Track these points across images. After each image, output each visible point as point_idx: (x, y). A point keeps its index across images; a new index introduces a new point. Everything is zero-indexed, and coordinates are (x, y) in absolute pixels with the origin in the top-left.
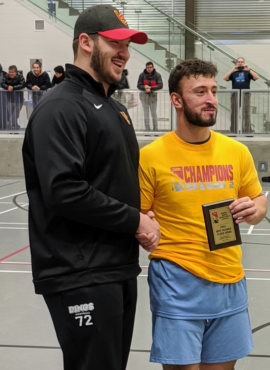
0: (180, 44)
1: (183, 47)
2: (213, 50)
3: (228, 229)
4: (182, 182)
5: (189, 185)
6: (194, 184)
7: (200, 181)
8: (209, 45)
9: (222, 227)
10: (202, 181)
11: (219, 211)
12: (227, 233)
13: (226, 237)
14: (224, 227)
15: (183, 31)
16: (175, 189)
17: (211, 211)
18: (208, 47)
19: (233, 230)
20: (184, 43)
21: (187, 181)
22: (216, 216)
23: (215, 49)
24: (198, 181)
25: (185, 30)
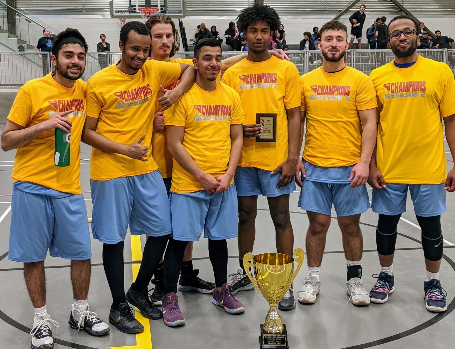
0: (3, 18)
1: (6, 20)
2: (30, 22)
3: (269, 131)
4: (314, 94)
5: (319, 96)
6: (322, 96)
7: (326, 95)
8: (27, 19)
9: (266, 129)
10: (327, 95)
11: (266, 119)
12: (268, 133)
13: (267, 135)
14: (267, 129)
15: (5, 7)
16: (310, 99)
17: (261, 118)
18: (26, 20)
19: (272, 132)
20: (7, 17)
21: (318, 94)
22: (264, 121)
23: (32, 21)
24: (325, 95)
25: (6, 7)
